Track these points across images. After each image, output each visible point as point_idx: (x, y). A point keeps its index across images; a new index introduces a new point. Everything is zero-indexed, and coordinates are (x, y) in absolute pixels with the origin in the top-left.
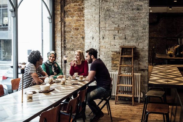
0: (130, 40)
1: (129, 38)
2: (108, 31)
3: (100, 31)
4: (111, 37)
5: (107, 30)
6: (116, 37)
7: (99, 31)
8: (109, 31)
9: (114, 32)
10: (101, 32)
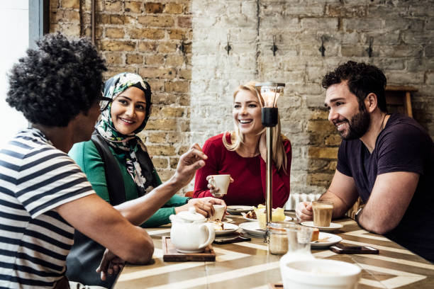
0: (389, 59)
1: (387, 51)
2: (296, 20)
3: (259, 20)
4: (307, 47)
5: (292, 16)
6: (328, 45)
7: (256, 21)
8: (300, 19)
9: (322, 25)
10: (263, 24)
